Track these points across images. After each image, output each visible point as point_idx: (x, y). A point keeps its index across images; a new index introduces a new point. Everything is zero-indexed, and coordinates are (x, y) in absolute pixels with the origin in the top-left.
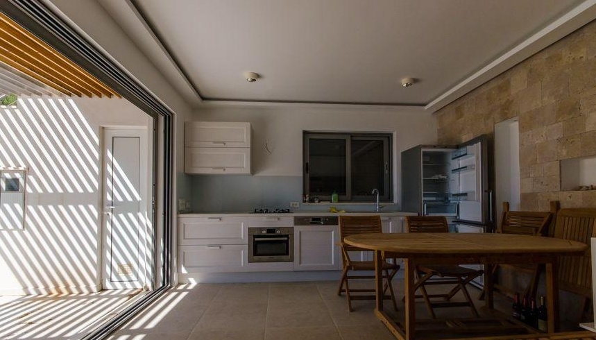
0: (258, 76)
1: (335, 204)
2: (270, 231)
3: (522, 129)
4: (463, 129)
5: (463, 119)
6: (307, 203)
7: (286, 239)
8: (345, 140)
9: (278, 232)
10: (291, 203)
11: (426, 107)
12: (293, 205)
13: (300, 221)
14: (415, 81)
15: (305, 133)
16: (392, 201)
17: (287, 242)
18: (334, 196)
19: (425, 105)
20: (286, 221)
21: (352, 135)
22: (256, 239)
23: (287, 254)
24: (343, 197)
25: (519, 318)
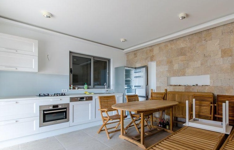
0: (52, 15)
1: (86, 90)
2: (55, 106)
3: (157, 65)
4: (137, 62)
5: (137, 58)
6: (72, 90)
7: (65, 110)
8: (91, 59)
9: (60, 107)
10: (62, 90)
11: (124, 51)
12: (64, 91)
13: (72, 100)
14: (126, 40)
15: (70, 52)
16: (110, 88)
17: (66, 112)
18: (86, 86)
19: (123, 50)
20: (65, 100)
21: (94, 57)
22: (45, 112)
23: (66, 118)
24: (90, 87)
25: (160, 126)
